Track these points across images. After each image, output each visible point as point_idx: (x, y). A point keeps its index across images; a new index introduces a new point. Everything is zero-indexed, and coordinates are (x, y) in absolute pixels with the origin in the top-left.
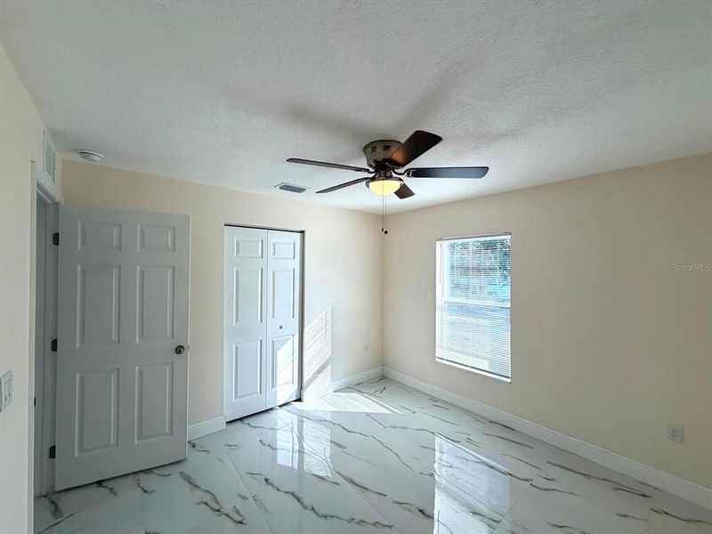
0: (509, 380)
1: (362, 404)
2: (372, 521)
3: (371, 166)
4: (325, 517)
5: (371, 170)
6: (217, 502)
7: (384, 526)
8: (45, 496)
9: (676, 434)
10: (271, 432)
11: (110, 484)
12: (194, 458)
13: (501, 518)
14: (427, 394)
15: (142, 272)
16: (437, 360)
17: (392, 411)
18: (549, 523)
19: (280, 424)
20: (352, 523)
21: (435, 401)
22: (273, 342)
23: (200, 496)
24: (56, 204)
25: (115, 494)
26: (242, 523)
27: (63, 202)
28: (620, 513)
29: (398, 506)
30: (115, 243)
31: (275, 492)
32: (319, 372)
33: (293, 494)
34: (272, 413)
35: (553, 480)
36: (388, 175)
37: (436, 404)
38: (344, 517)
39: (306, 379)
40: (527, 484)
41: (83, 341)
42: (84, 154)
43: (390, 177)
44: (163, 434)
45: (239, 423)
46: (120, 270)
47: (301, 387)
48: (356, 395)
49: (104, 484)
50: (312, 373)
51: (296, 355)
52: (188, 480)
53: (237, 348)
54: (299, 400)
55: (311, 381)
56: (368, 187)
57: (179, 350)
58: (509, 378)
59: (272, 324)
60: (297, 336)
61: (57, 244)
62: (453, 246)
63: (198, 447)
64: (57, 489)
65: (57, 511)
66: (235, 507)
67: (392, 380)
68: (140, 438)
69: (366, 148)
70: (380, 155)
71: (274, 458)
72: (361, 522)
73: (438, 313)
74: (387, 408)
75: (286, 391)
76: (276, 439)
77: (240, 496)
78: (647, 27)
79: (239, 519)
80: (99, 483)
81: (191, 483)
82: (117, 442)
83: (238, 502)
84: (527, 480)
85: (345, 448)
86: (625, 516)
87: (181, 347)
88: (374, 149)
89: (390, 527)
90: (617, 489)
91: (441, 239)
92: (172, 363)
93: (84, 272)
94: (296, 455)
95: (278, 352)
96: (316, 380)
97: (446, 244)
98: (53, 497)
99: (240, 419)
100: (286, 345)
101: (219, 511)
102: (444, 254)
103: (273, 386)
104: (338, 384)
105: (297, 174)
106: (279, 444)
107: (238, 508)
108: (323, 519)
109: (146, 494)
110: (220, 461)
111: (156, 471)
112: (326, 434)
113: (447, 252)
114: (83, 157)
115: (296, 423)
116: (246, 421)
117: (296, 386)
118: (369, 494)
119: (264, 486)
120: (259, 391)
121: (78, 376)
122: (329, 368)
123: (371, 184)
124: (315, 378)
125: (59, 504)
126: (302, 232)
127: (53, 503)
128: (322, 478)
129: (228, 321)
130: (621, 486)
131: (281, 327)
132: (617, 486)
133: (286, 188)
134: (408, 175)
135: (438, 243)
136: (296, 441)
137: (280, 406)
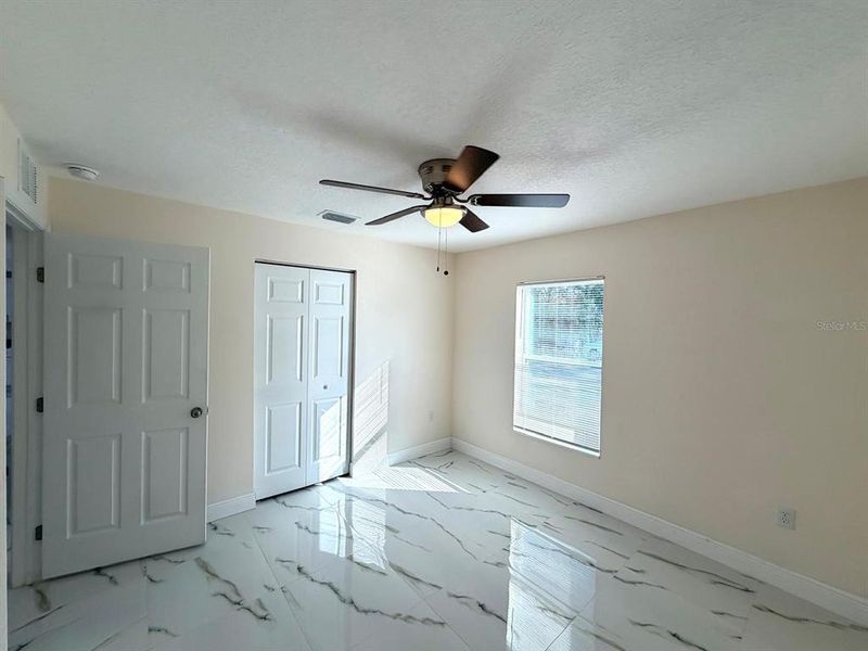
0: (598, 455)
1: (424, 481)
2: (421, 617)
3: (426, 190)
4: (366, 612)
5: (427, 195)
6: (238, 595)
7: (435, 623)
8: (31, 585)
9: (788, 518)
10: (311, 512)
11: (110, 572)
12: (214, 542)
13: (575, 614)
14: (502, 470)
15: (150, 318)
16: (515, 429)
17: (457, 489)
18: (631, 621)
19: (323, 504)
20: (397, 620)
21: (512, 478)
22: (316, 405)
23: (217, 586)
24: (41, 232)
25: (116, 583)
26: (265, 619)
27: (49, 230)
28: (715, 610)
29: (455, 599)
30: (115, 281)
31: (308, 582)
32: (372, 442)
33: (330, 585)
34: (314, 490)
35: (642, 571)
36: (448, 201)
37: (512, 481)
38: (390, 614)
39: (355, 451)
40: (611, 576)
41: (75, 399)
42: (74, 169)
43: (451, 205)
44: (175, 514)
45: (273, 502)
46: (121, 314)
47: (350, 460)
48: (417, 470)
49: (103, 571)
50: (364, 443)
51: (345, 421)
52: (205, 567)
53: (270, 412)
54: (347, 475)
55: (361, 453)
56: (424, 216)
57: (196, 413)
58: (597, 451)
59: (315, 385)
60: (345, 399)
61: (42, 281)
62: (536, 293)
63: (220, 530)
64: (45, 578)
65: (43, 602)
66: (259, 600)
67: (462, 454)
68: (147, 518)
69: (421, 167)
70: (438, 176)
71: (316, 544)
72: (409, 618)
73: (517, 372)
74: (451, 486)
75: (331, 464)
76: (319, 523)
77: (266, 587)
78: (743, 22)
79: (261, 613)
80: (98, 570)
81: (208, 572)
82: (120, 523)
83: (262, 594)
84: (611, 572)
85: (397, 532)
86: (722, 614)
87: (199, 409)
88: (431, 169)
89: (442, 624)
90: (716, 583)
91: (522, 284)
92: (188, 429)
93: (76, 316)
94: (343, 541)
95: (322, 418)
96: (368, 452)
97: (528, 288)
98: (40, 587)
99: (274, 497)
100: (333, 409)
101: (239, 604)
102: (526, 302)
103: (315, 459)
104: (395, 458)
105: (341, 201)
106: (323, 528)
107: (263, 601)
108: (363, 614)
109: (153, 584)
110: (246, 546)
111: (167, 557)
112: (380, 516)
113: (530, 298)
114: (73, 174)
115: (343, 502)
116: (281, 499)
117: (344, 458)
118: (420, 585)
119: (296, 575)
120: (297, 463)
121: (69, 442)
122: (384, 438)
123: (428, 212)
124: (367, 449)
125: (47, 595)
126: (353, 272)
127: (39, 592)
128: (366, 567)
129: (260, 379)
130: (721, 579)
131: (325, 387)
132: (716, 579)
133: (330, 217)
134: (473, 203)
135: (519, 288)
136: (343, 525)
137: (323, 483)
